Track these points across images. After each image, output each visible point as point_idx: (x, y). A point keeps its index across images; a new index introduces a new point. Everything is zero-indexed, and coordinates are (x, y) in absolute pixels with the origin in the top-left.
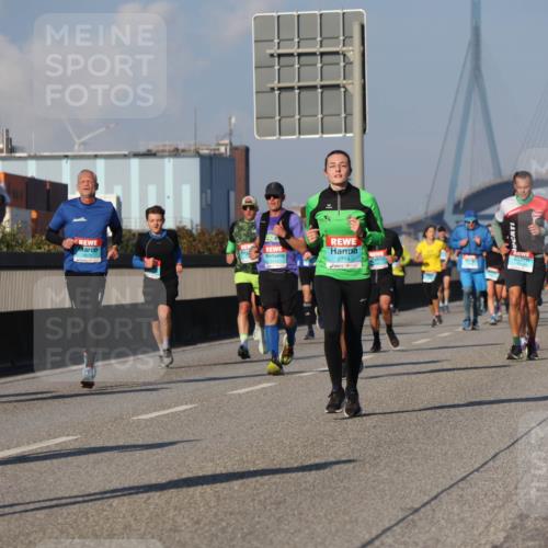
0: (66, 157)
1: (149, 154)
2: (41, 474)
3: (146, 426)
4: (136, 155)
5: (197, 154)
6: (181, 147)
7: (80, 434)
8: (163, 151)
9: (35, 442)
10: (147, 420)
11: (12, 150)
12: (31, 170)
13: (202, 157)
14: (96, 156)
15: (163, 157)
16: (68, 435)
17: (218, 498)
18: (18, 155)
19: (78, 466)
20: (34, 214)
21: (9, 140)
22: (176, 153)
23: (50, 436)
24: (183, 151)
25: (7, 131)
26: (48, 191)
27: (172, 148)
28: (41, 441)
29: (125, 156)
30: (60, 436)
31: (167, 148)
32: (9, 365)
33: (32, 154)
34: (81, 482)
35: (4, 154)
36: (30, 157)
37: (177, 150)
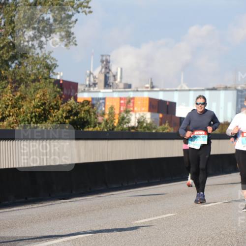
0: (176, 90)
1: (214, 89)
2: (159, 230)
3: (207, 210)
4: (208, 89)
5: (236, 89)
6: (228, 86)
7: (177, 212)
8: (220, 88)
9: (157, 216)
10: (207, 207)
11: (152, 87)
12: (161, 96)
13: (238, 91)
14: (190, 90)
15: (220, 90)
16: (171, 213)
17: (238, 243)
18: (155, 89)
19: (176, 227)
20: (161, 116)
21: (152, 83)
22: (226, 88)
23: (164, 213)
24: (229, 87)
25: (151, 79)
26: (168, 106)
27: (224, 86)
28: (159, 215)
29: (203, 90)
30: (168, 213)
31: (222, 86)
32: (147, 182)
33: (162, 89)
34: (176, 234)
35: (149, 89)
36: (161, 90)
37: (226, 87)
